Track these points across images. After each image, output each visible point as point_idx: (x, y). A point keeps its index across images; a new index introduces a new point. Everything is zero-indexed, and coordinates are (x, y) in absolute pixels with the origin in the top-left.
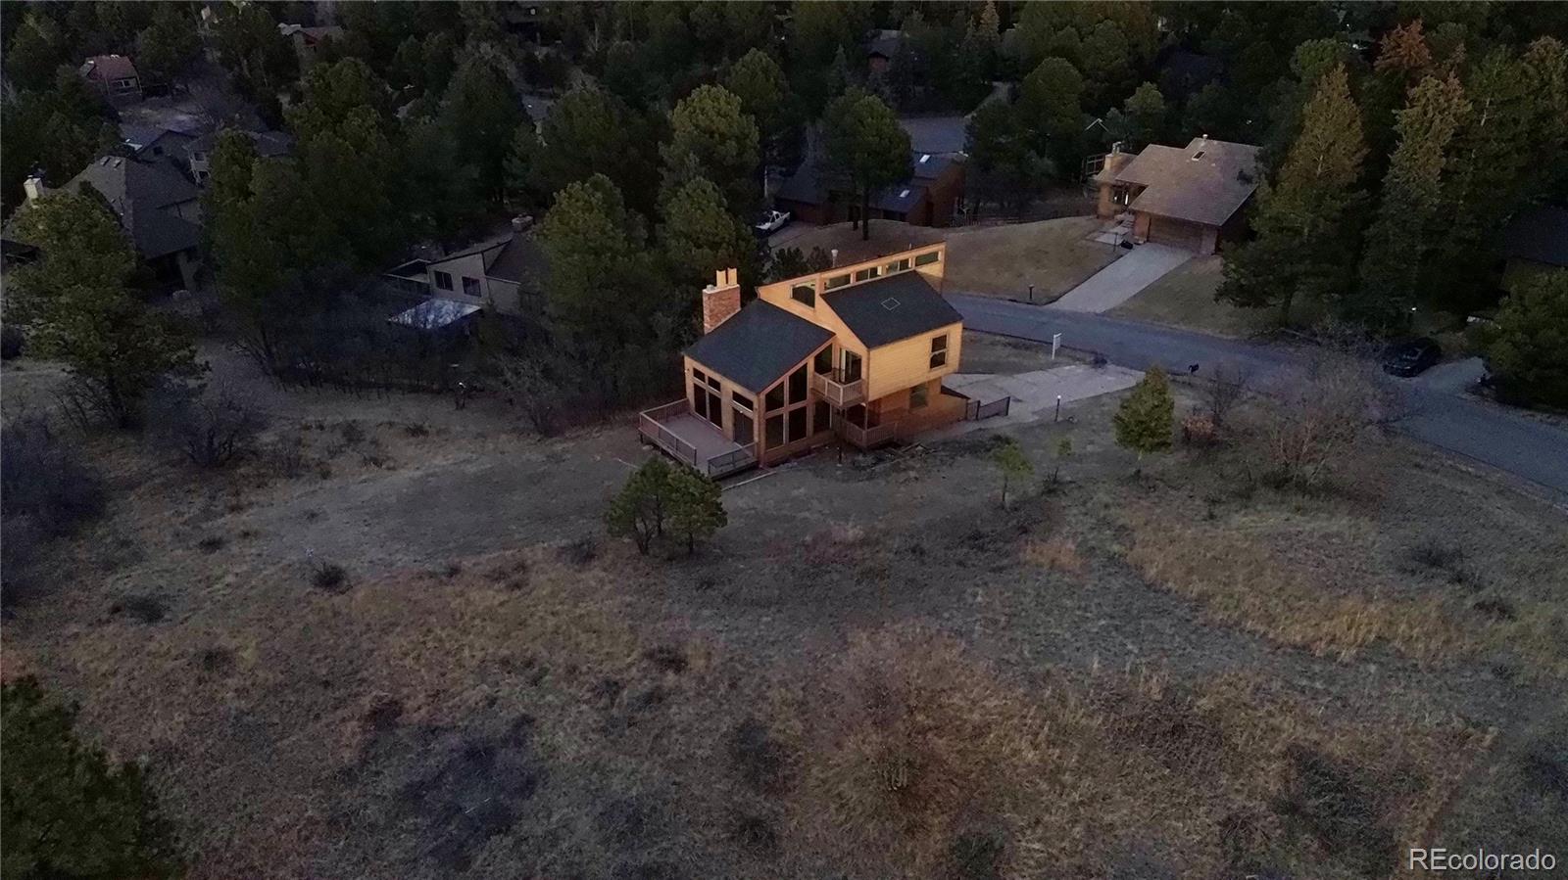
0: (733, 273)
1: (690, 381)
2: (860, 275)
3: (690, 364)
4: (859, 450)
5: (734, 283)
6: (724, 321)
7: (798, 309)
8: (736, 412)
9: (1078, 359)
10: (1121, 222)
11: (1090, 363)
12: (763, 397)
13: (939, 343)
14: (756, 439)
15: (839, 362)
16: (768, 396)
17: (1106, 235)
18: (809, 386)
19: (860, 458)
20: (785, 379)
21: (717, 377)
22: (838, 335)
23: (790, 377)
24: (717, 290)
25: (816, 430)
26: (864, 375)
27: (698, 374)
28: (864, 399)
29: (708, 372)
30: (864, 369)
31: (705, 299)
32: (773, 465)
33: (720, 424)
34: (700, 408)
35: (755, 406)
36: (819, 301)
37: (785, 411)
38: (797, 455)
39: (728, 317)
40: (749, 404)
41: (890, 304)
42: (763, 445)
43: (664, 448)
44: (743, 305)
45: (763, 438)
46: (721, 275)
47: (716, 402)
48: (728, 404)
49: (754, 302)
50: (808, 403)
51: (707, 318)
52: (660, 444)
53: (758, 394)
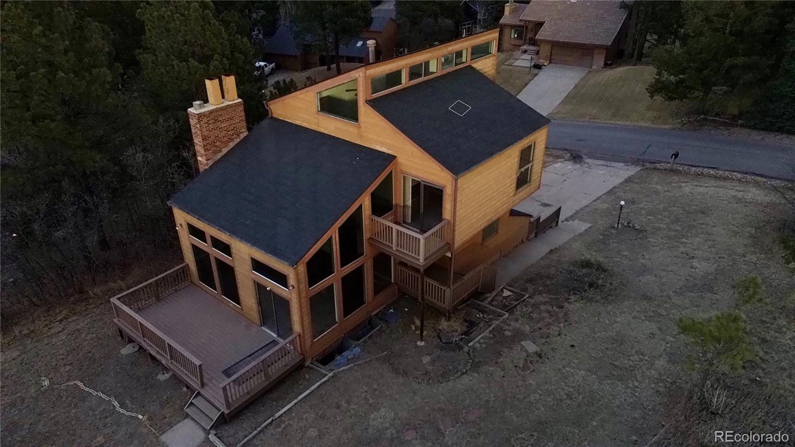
0: (230, 82)
1: (186, 241)
2: (414, 72)
3: (181, 217)
5: (233, 98)
6: (225, 151)
7: (332, 126)
8: (260, 288)
9: (558, 157)
10: (525, 52)
12: (302, 268)
13: (526, 157)
14: (297, 327)
15: (403, 196)
16: (310, 265)
17: (518, 61)
20: (334, 233)
21: (224, 237)
22: (402, 159)
23: (340, 229)
24: (208, 108)
25: (377, 290)
26: (447, 214)
27: (194, 231)
29: (211, 231)
30: (447, 206)
31: (193, 122)
32: (327, 359)
33: (236, 299)
34: (206, 275)
35: (292, 281)
36: (364, 110)
37: (334, 279)
39: (232, 145)
40: (282, 279)
41: (459, 107)
42: (308, 336)
43: (154, 353)
44: (249, 129)
45: (307, 321)
46: (211, 86)
47: (227, 272)
48: (246, 277)
49: (265, 123)
50: (365, 261)
51: (199, 148)
52: (144, 344)
53: (294, 264)
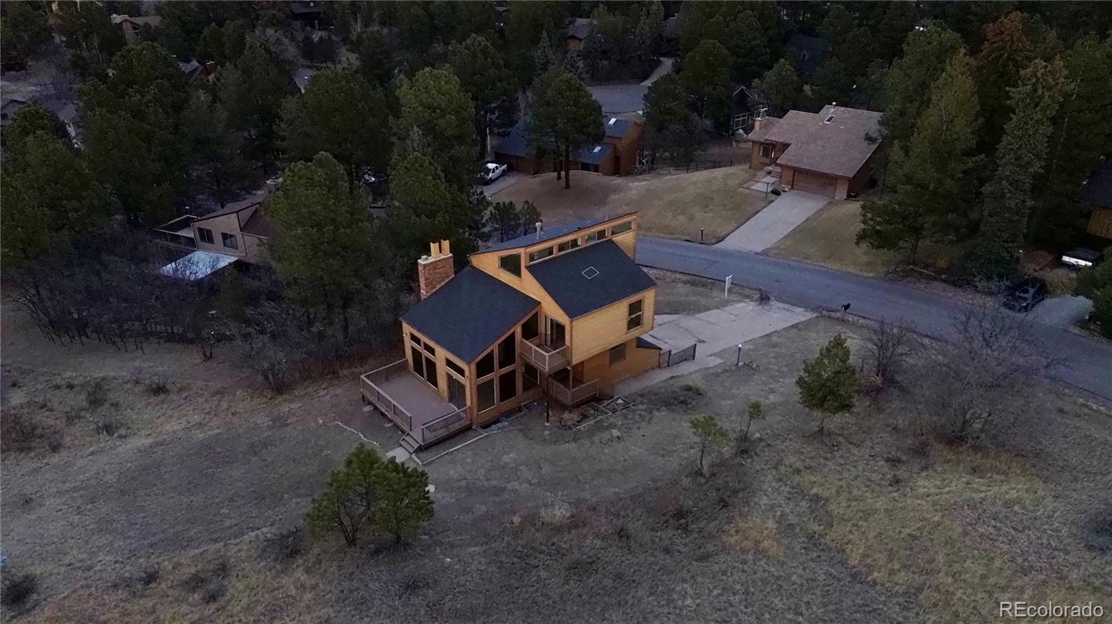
0: (446, 244)
1: (408, 344)
2: (562, 247)
3: (407, 329)
4: (564, 407)
5: (447, 254)
6: (438, 287)
7: (506, 277)
8: (449, 377)
9: (747, 297)
10: (769, 173)
11: (756, 300)
12: (473, 366)
13: (635, 308)
14: (468, 403)
15: (544, 328)
16: (478, 365)
17: (758, 184)
18: (518, 351)
19: (566, 415)
20: (495, 348)
21: (432, 344)
22: (543, 304)
23: (499, 345)
24: (431, 260)
25: (526, 388)
26: (568, 343)
27: (414, 338)
28: (569, 363)
29: (424, 339)
30: (567, 337)
31: (420, 268)
32: (486, 426)
33: (436, 385)
34: (418, 368)
35: (467, 374)
36: (524, 271)
37: (494, 376)
38: (508, 414)
39: (443, 283)
40: (461, 372)
41: (590, 273)
42: (475, 410)
43: (383, 411)
44: (456, 273)
45: (475, 400)
46: (434, 247)
47: (431, 366)
48: (442, 370)
49: (466, 269)
50: (517, 367)
51: (422, 285)
52: (378, 406)
53: (469, 363)
